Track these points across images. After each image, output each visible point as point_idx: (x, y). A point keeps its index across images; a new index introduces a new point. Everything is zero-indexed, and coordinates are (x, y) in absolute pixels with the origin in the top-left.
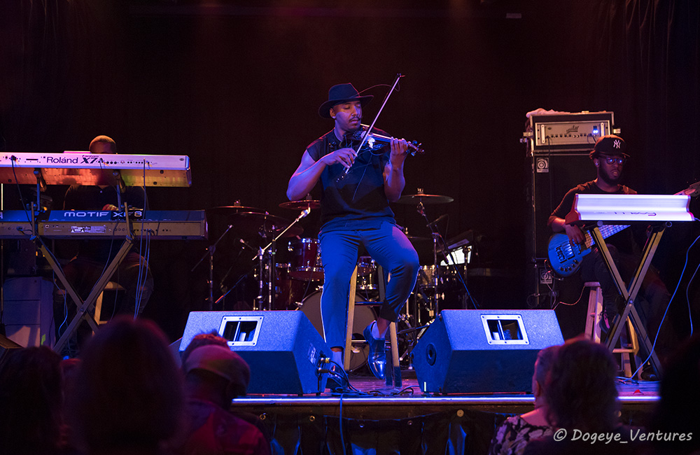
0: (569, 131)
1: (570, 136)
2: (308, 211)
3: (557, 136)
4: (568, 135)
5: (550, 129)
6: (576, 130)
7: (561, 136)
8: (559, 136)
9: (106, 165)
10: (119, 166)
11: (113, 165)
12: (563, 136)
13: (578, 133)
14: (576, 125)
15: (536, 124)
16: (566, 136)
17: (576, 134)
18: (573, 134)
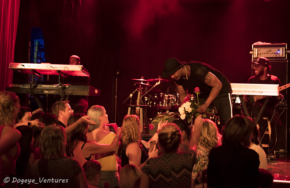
0: (267, 52)
1: (268, 54)
2: (159, 83)
3: (263, 54)
4: (267, 53)
5: (260, 50)
6: (270, 51)
7: (264, 54)
8: (263, 53)
11: (56, 69)
12: (265, 54)
13: (272, 53)
14: (271, 49)
15: (254, 48)
17: (271, 53)
18: (269, 53)
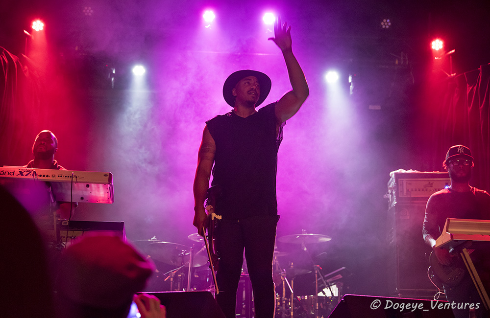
0: (426, 186)
1: (427, 190)
3: (416, 190)
4: (425, 189)
5: (410, 184)
6: (431, 185)
9: (39, 178)
10: (50, 179)
11: (45, 178)
12: (421, 190)
14: (431, 182)
15: (399, 180)
16: (423, 190)
17: (432, 188)
18: (429, 188)
